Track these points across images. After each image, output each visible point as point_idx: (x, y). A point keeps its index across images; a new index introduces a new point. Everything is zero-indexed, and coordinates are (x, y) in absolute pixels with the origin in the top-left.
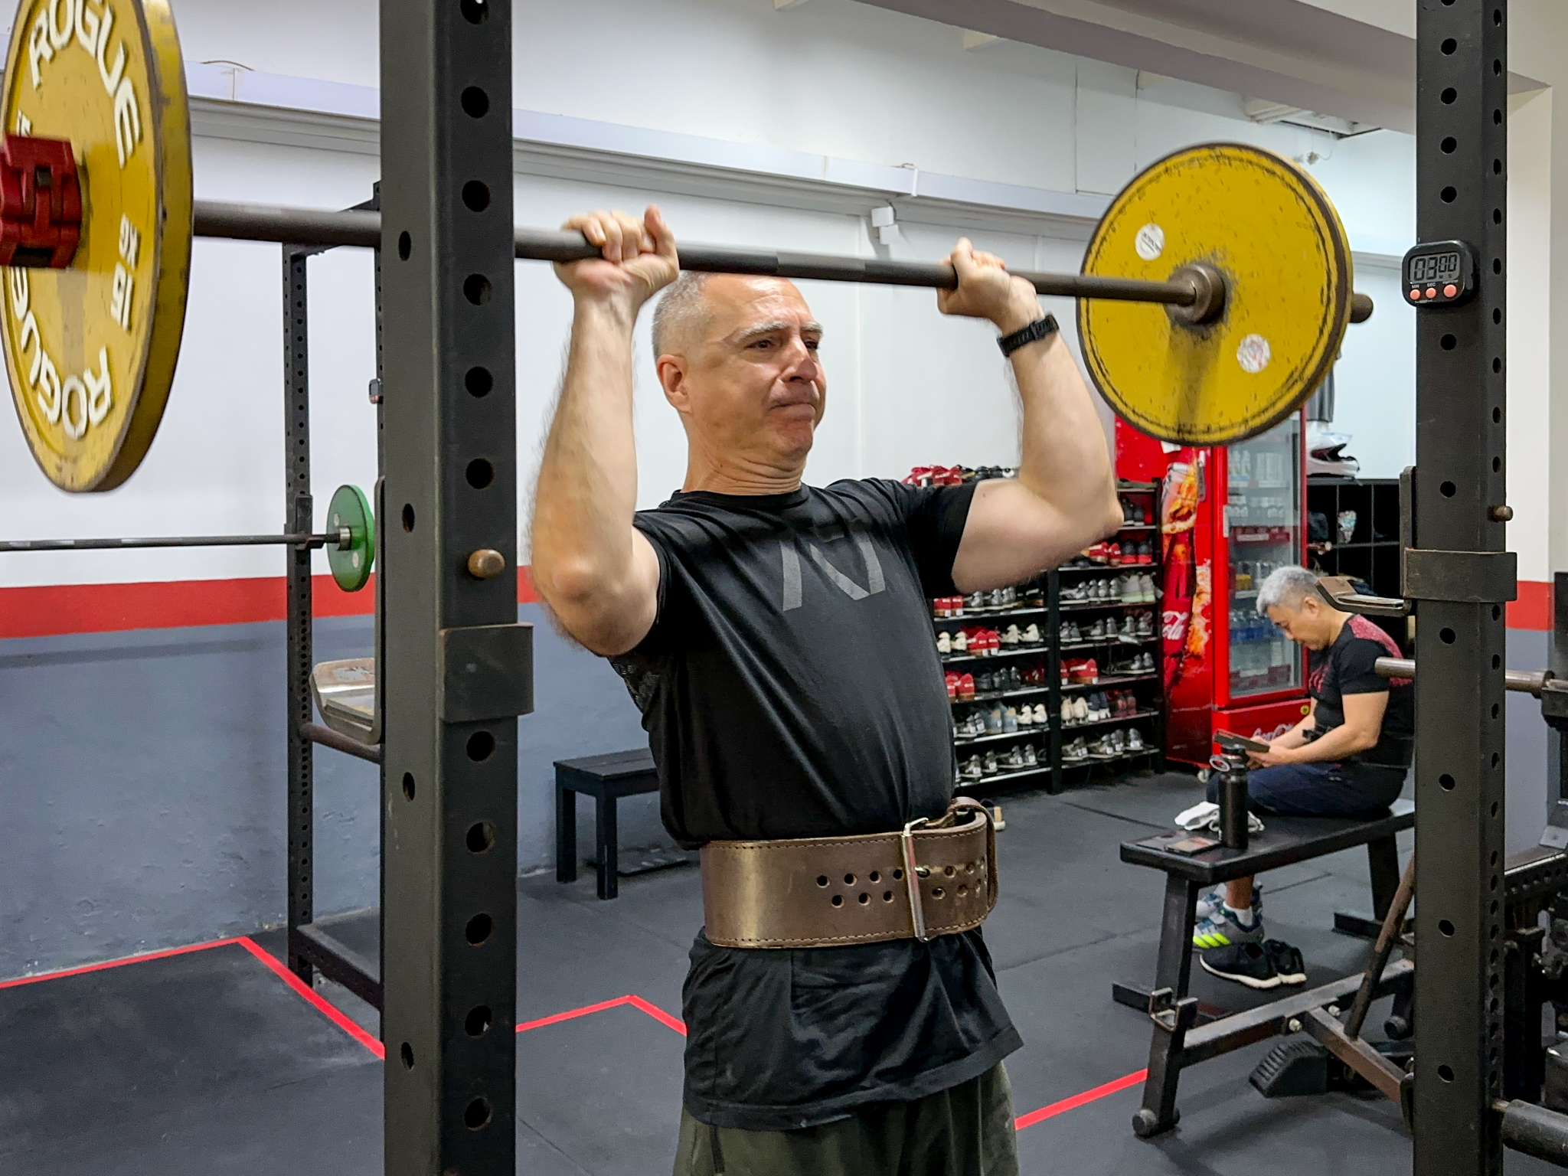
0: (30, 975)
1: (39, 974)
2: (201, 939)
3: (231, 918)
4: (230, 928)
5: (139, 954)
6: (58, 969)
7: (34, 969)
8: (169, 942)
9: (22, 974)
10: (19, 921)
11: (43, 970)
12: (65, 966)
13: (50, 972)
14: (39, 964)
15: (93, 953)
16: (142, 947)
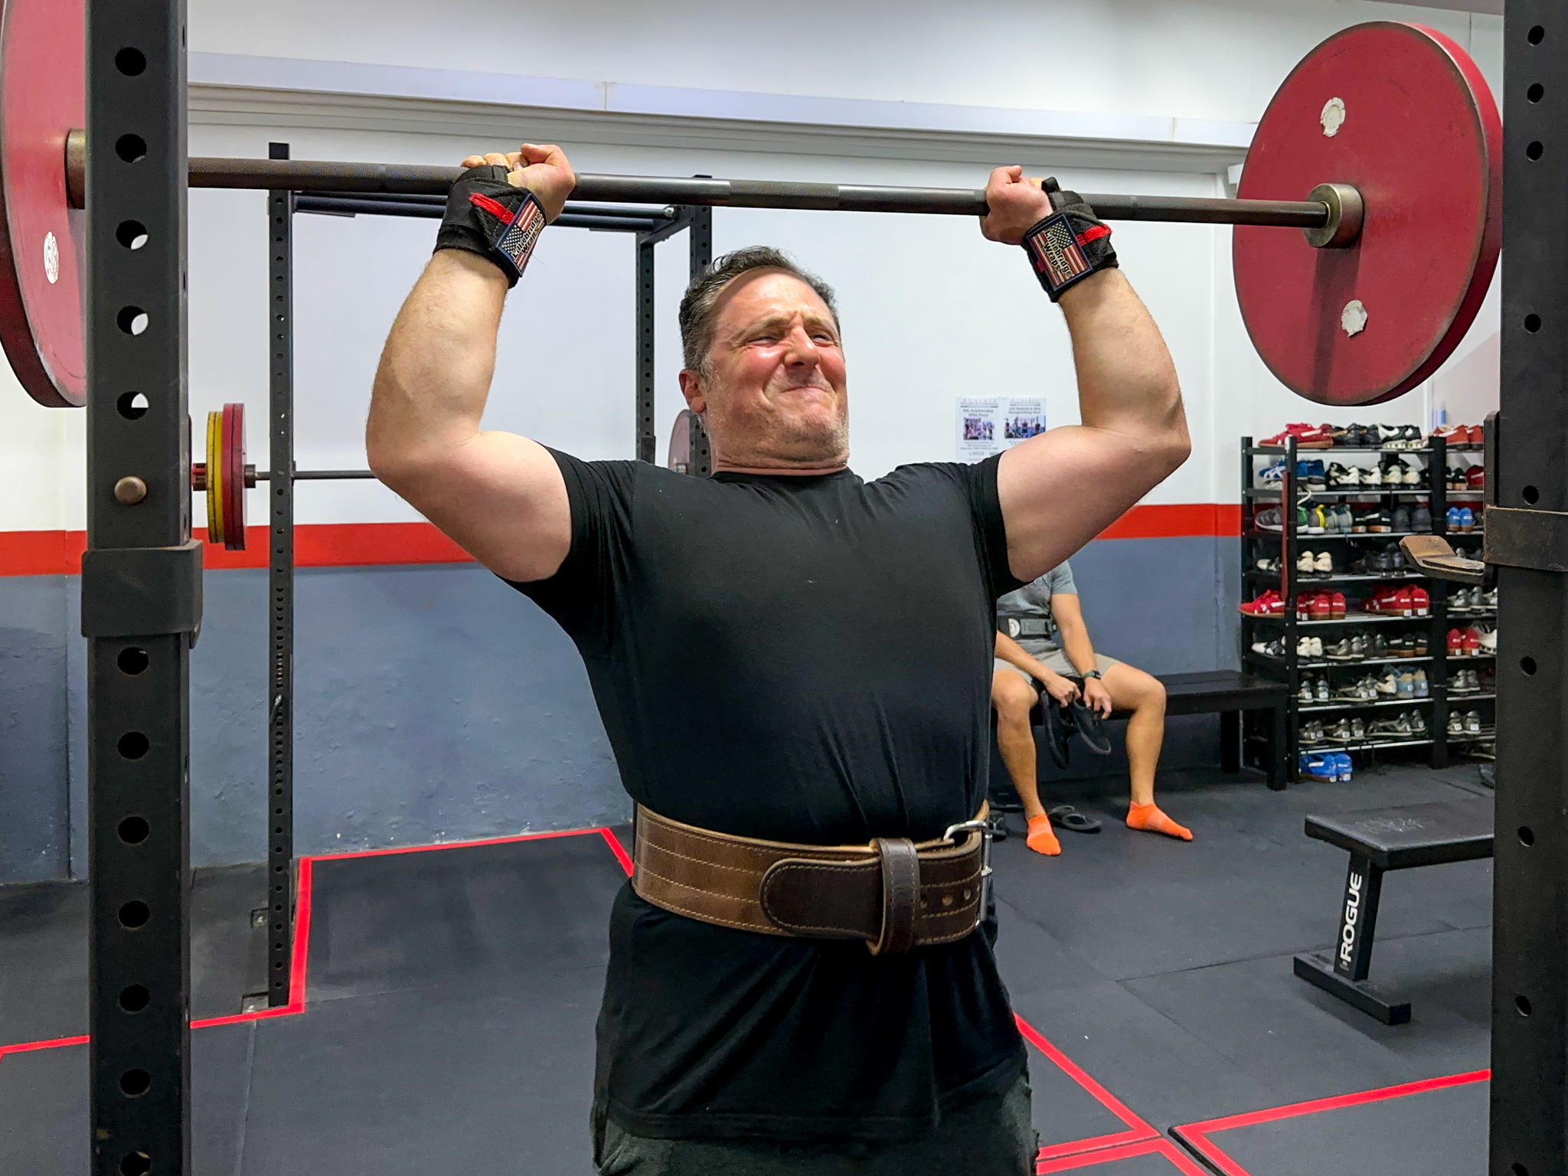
0: (438, 842)
1: (444, 843)
2: (576, 826)
3: (603, 810)
4: (601, 818)
5: (526, 833)
6: (460, 840)
7: (442, 838)
8: (546, 826)
9: (433, 842)
10: (431, 796)
11: (449, 839)
12: (465, 837)
13: (454, 842)
14: (445, 835)
15: (486, 829)
16: (528, 828)
